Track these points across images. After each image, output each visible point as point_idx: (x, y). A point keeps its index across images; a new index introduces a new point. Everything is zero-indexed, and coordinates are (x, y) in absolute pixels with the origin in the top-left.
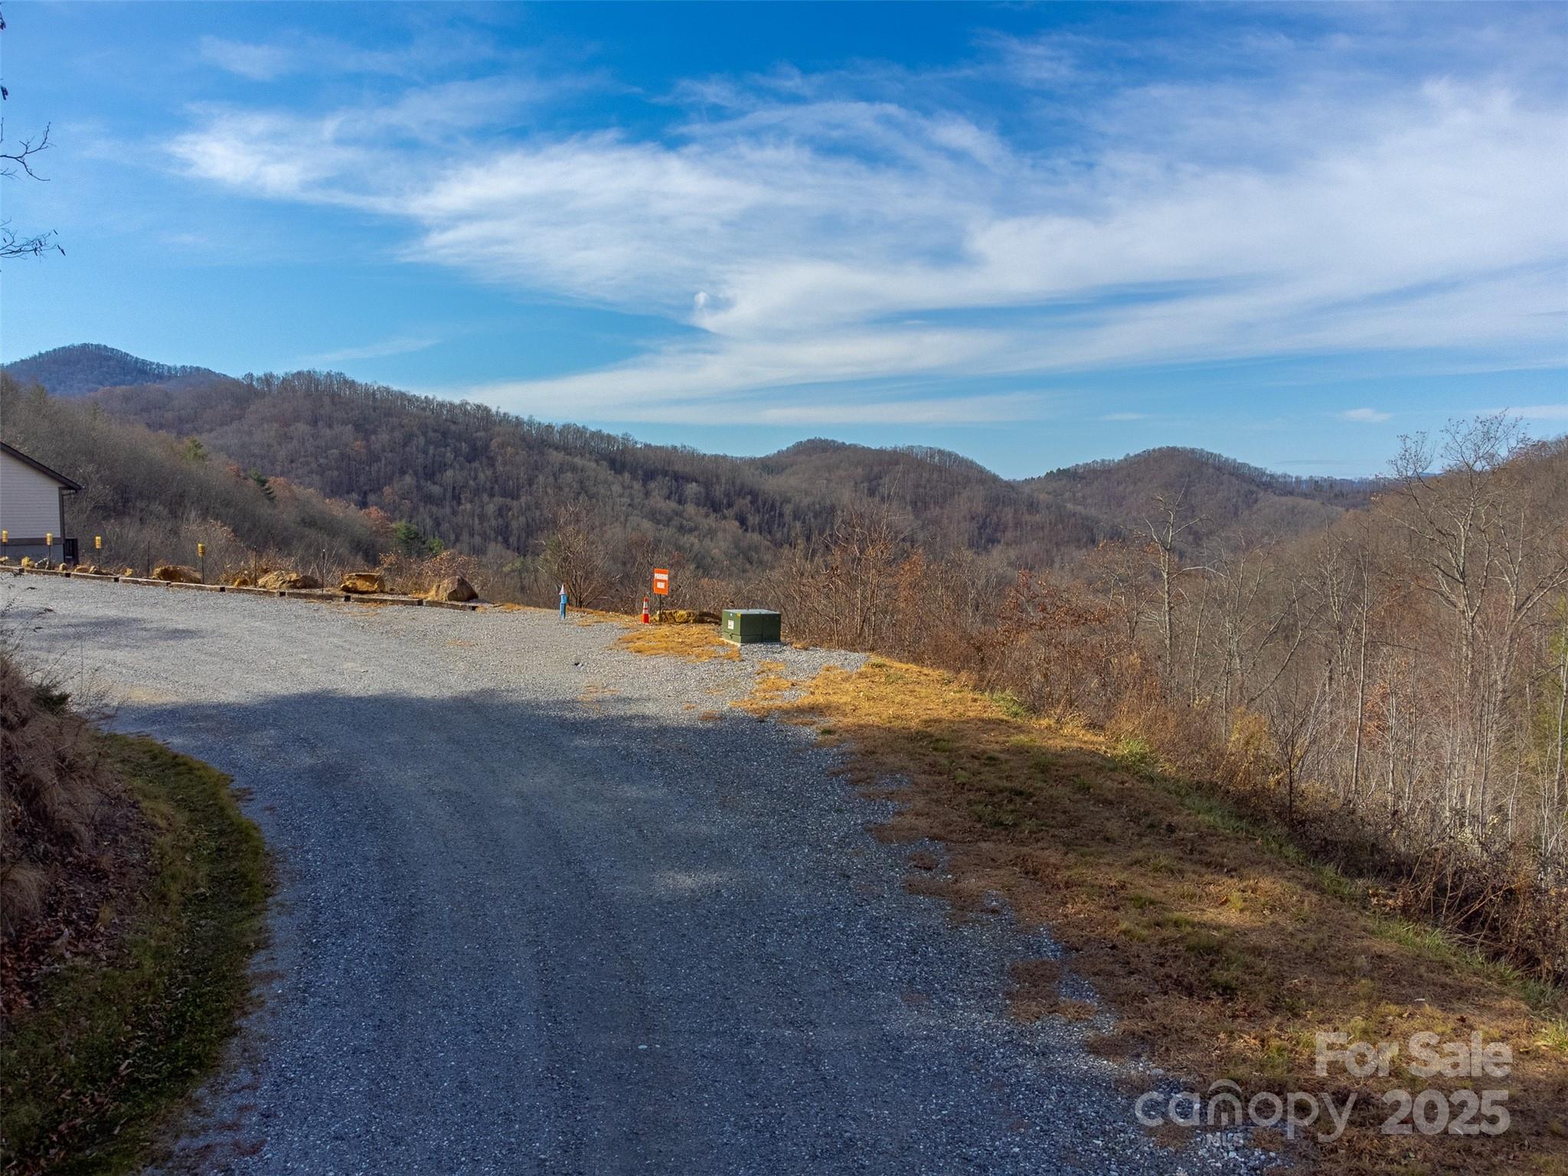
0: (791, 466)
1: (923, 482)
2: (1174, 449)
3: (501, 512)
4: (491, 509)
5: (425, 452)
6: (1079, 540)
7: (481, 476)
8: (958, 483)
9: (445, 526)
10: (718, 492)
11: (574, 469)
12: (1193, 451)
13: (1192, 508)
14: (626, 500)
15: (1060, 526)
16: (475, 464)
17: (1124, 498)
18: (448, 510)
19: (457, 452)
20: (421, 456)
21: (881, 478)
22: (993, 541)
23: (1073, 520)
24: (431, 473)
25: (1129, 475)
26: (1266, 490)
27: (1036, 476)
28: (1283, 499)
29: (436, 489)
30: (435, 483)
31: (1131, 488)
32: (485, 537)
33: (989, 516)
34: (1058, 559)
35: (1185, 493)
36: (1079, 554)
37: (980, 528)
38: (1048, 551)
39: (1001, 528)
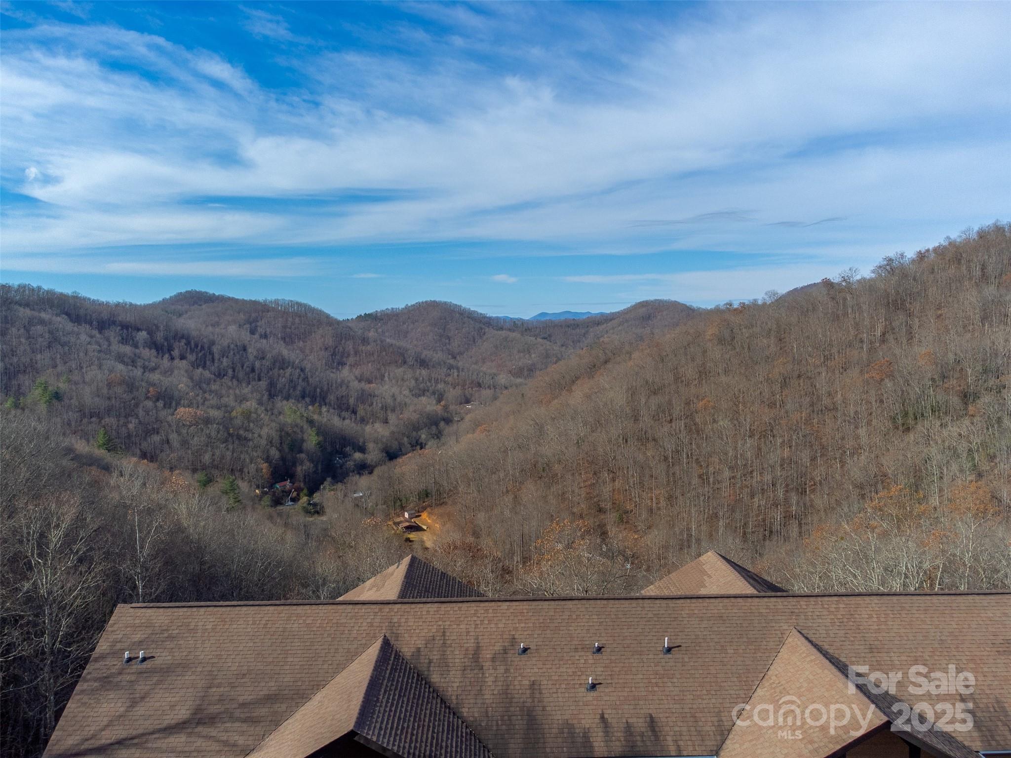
0: (186, 312)
1: (289, 324)
2: (434, 301)
6: (396, 362)
8: (314, 325)
10: (159, 337)
11: (42, 322)
12: (445, 303)
13: (449, 338)
15: (384, 353)
17: (407, 332)
21: (258, 321)
22: (342, 364)
23: (391, 349)
25: (409, 318)
26: (488, 327)
27: (350, 318)
28: (500, 332)
31: (411, 326)
33: (337, 347)
34: (386, 375)
35: (444, 329)
36: (399, 371)
37: (332, 355)
38: (379, 370)
39: (346, 355)
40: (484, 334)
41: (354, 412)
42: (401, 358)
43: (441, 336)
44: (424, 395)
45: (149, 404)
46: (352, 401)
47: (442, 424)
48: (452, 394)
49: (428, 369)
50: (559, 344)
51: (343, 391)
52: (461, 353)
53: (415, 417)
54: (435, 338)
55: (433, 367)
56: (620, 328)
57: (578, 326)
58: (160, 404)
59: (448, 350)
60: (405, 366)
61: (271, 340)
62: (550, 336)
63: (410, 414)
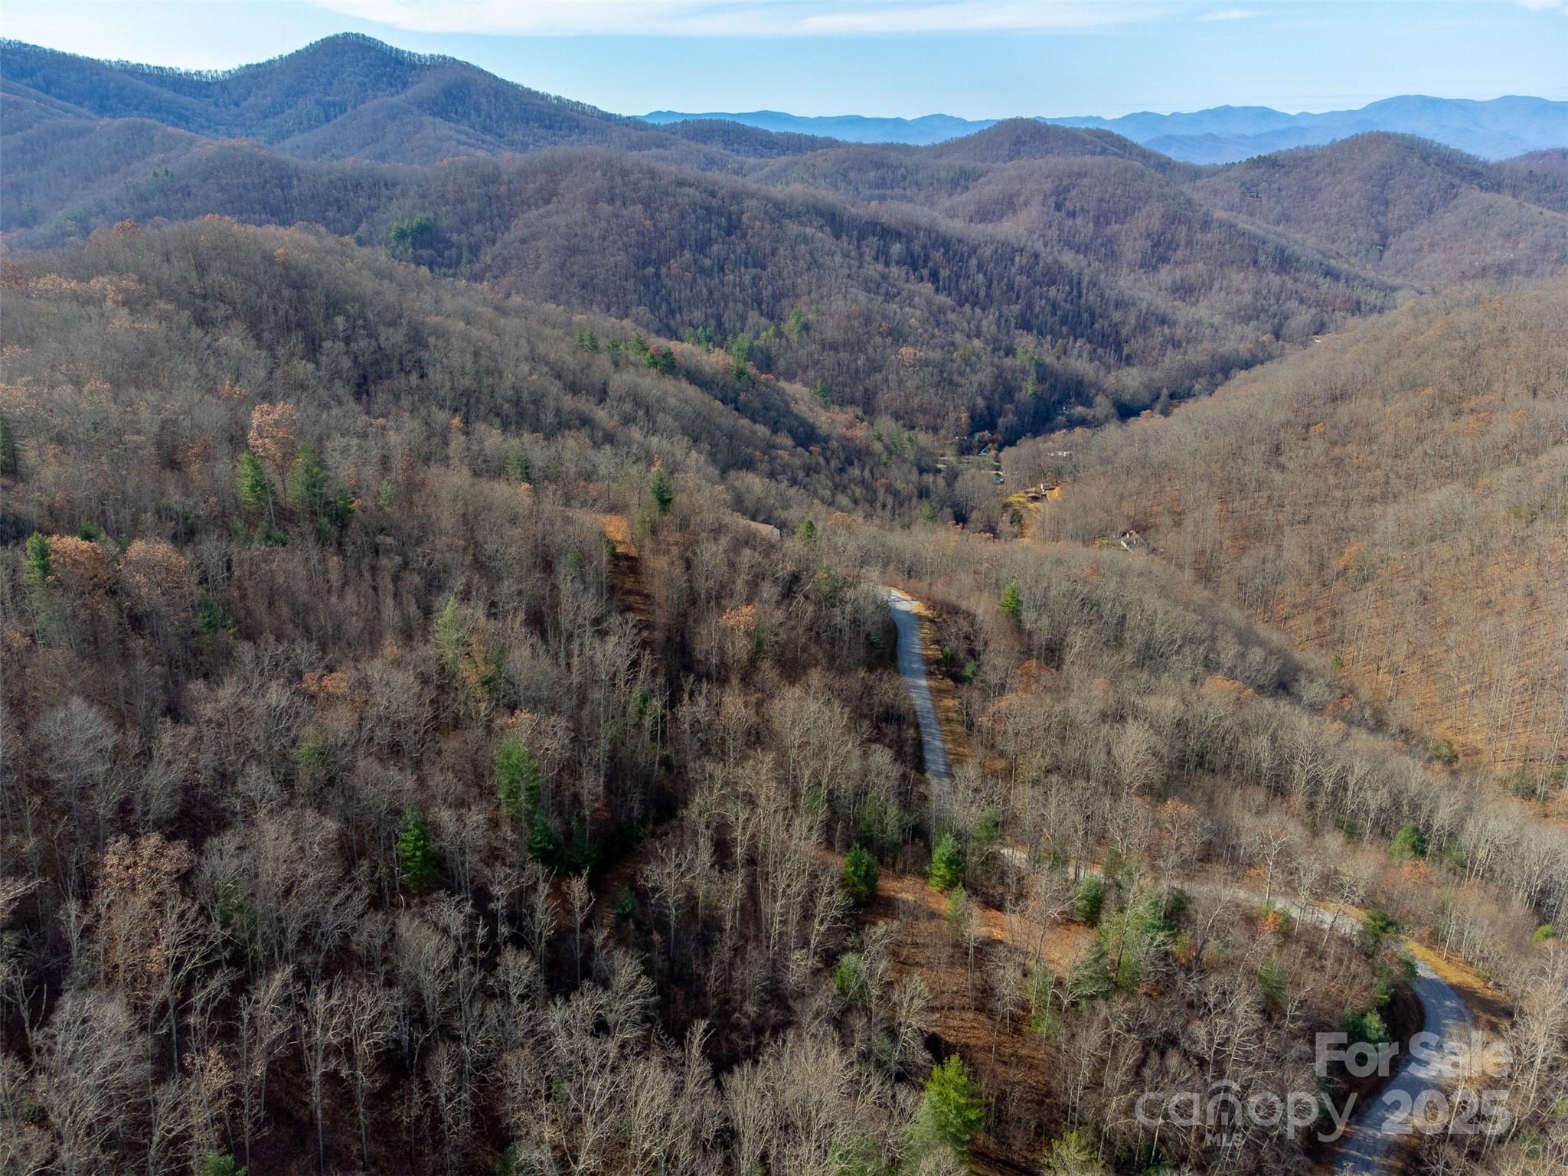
1: (1107, 197)
2: (1385, 133)
3: (756, 279)
4: (747, 279)
5: (696, 228)
6: (1242, 261)
7: (739, 250)
9: (716, 295)
10: (917, 246)
11: (806, 240)
14: (845, 271)
15: (1227, 246)
16: (733, 238)
18: (717, 281)
19: (718, 226)
20: (693, 232)
23: (1240, 241)
24: (702, 246)
25: (1329, 165)
26: (1469, 182)
27: (1237, 161)
29: (707, 262)
30: (705, 256)
31: (1329, 179)
32: (745, 304)
33: (1164, 233)
34: (1218, 282)
35: (1383, 186)
36: (1236, 277)
37: (1154, 246)
38: (1211, 272)
40: (1456, 196)
41: (1120, 347)
42: (1251, 255)
43: (1373, 200)
45: (878, 339)
46: (1125, 332)
49: (1288, 274)
52: (1399, 231)
53: (1201, 358)
54: (1362, 201)
58: (889, 340)
60: (1252, 269)
61: (1079, 221)
63: (1197, 354)
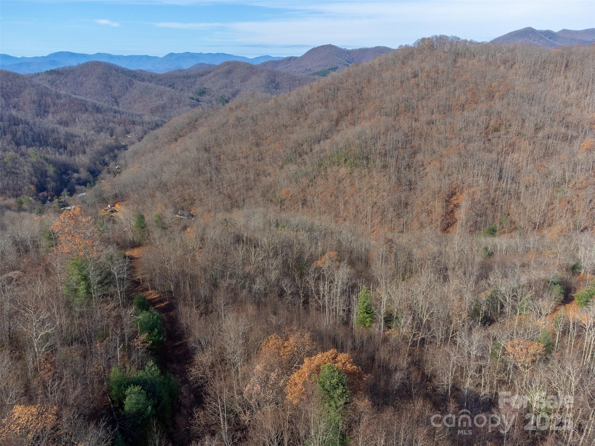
2: (97, 61)
6: (81, 110)
13: (111, 87)
15: (72, 104)
17: (82, 83)
22: (46, 112)
23: (76, 102)
26: (135, 79)
31: (84, 79)
33: (40, 101)
34: (77, 119)
35: (107, 81)
36: (85, 116)
37: (39, 107)
38: (71, 115)
39: (47, 106)
40: (133, 84)
41: (65, 148)
42: (84, 107)
43: (105, 86)
44: (102, 131)
46: (62, 141)
47: (116, 151)
48: (119, 129)
49: (102, 113)
50: (179, 89)
51: (55, 135)
52: (120, 97)
53: (100, 148)
54: (102, 87)
55: (105, 112)
56: (214, 79)
57: (190, 77)
59: (111, 94)
60: (88, 112)
62: (174, 84)
63: (97, 146)
